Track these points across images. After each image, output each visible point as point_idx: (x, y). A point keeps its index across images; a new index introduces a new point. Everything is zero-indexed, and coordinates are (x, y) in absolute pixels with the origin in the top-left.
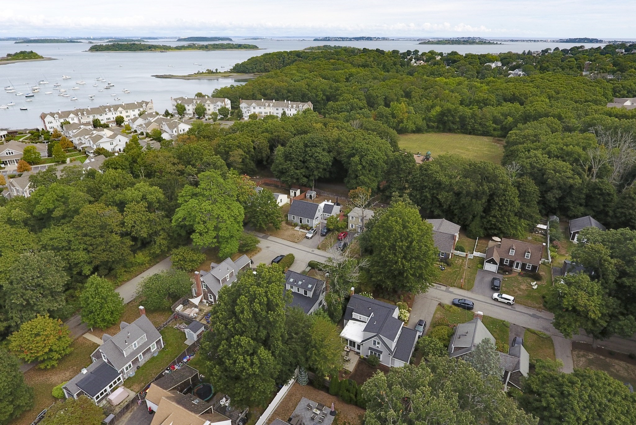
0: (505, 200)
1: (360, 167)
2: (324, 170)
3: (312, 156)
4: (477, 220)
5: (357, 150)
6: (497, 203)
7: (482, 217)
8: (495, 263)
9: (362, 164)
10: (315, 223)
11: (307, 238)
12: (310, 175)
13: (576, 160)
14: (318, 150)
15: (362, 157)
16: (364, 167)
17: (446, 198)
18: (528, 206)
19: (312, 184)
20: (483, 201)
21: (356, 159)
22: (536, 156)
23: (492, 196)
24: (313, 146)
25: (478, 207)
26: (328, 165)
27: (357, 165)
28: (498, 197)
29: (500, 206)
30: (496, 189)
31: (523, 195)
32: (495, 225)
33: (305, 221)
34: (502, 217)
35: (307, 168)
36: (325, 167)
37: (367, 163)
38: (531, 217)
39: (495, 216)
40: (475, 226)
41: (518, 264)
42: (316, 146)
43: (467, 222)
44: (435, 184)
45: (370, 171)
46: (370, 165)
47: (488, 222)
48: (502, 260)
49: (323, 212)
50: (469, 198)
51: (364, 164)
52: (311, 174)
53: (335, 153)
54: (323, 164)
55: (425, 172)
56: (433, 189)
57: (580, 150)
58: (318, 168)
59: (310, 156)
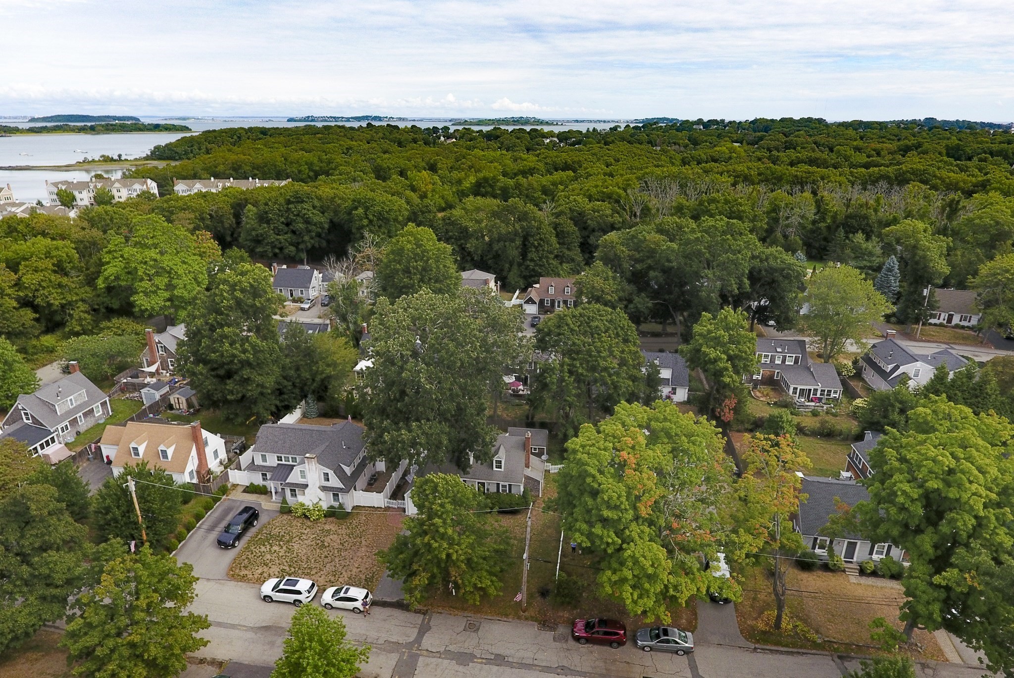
0: (541, 239)
1: (365, 222)
2: (319, 235)
3: (298, 215)
4: (515, 270)
5: (359, 202)
6: (533, 244)
7: (520, 265)
8: (534, 303)
9: (368, 218)
10: (313, 293)
11: (303, 309)
12: (298, 243)
13: (617, 201)
14: (305, 206)
15: (367, 209)
16: (371, 221)
17: (477, 248)
18: (569, 249)
19: (304, 256)
20: (517, 243)
21: (360, 211)
22: (575, 200)
23: (525, 238)
24: (298, 202)
25: (513, 252)
26: (323, 228)
27: (361, 220)
28: (533, 236)
29: (535, 246)
30: (529, 228)
31: (560, 235)
32: (533, 270)
33: (297, 293)
34: (541, 259)
35: (294, 232)
36: (319, 230)
37: (374, 215)
38: (573, 260)
39: (532, 260)
40: (513, 277)
41: (559, 302)
42: (302, 202)
43: (505, 274)
44: (462, 233)
45: (380, 227)
46: (379, 219)
47: (526, 269)
48: (542, 302)
49: (323, 281)
50: (502, 243)
51: (371, 217)
52: (300, 240)
53: (332, 214)
54: (315, 225)
55: (448, 221)
56: (460, 239)
57: (621, 192)
58: (310, 231)
59: (295, 215)
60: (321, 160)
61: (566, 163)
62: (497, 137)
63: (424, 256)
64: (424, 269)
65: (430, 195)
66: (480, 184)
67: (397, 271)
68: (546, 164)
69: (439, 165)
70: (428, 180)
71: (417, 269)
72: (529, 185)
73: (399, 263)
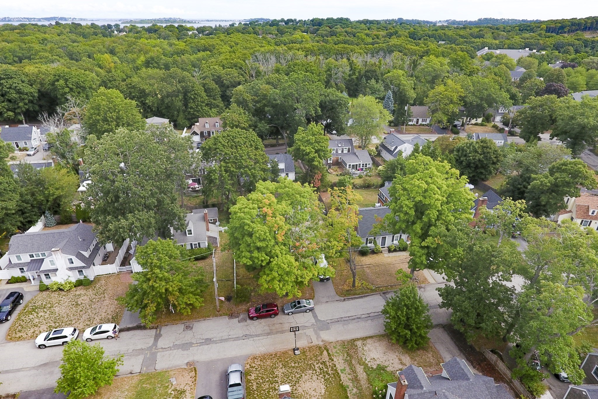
0: (195, 94)
1: (67, 90)
2: (31, 102)
3: (10, 88)
4: (181, 115)
5: (59, 76)
6: (190, 97)
7: (184, 111)
8: (197, 134)
9: (68, 87)
10: (35, 143)
11: (29, 155)
12: (15, 109)
13: (241, 68)
14: (15, 81)
15: (66, 80)
16: (71, 89)
17: (153, 103)
18: (214, 99)
19: (22, 117)
20: (180, 97)
21: (62, 82)
22: (214, 68)
23: (185, 94)
24: (8, 78)
25: (178, 103)
26: (33, 97)
27: (64, 89)
28: (189, 92)
29: (192, 99)
30: (186, 87)
31: (207, 90)
32: (193, 114)
33: (22, 145)
34: (197, 106)
35: (9, 101)
36: (31, 98)
37: (72, 85)
38: (218, 106)
39: (191, 108)
40: (181, 120)
41: (213, 133)
42: (12, 78)
43: (175, 118)
44: (141, 93)
45: (79, 93)
46: (77, 87)
47: (189, 114)
48: (202, 133)
49: (41, 134)
50: (170, 98)
52: (16, 107)
53: (39, 86)
54: (27, 94)
55: (130, 86)
56: (141, 98)
57: (242, 62)
58: (23, 99)
59: (8, 88)
60: (21, 48)
61: (204, 46)
62: (156, 31)
63: (116, 109)
64: (118, 118)
65: (113, 70)
66: (149, 61)
67: (98, 120)
68: (192, 47)
69: (117, 50)
70: (110, 60)
71: (112, 118)
72: (182, 61)
73: (98, 115)
